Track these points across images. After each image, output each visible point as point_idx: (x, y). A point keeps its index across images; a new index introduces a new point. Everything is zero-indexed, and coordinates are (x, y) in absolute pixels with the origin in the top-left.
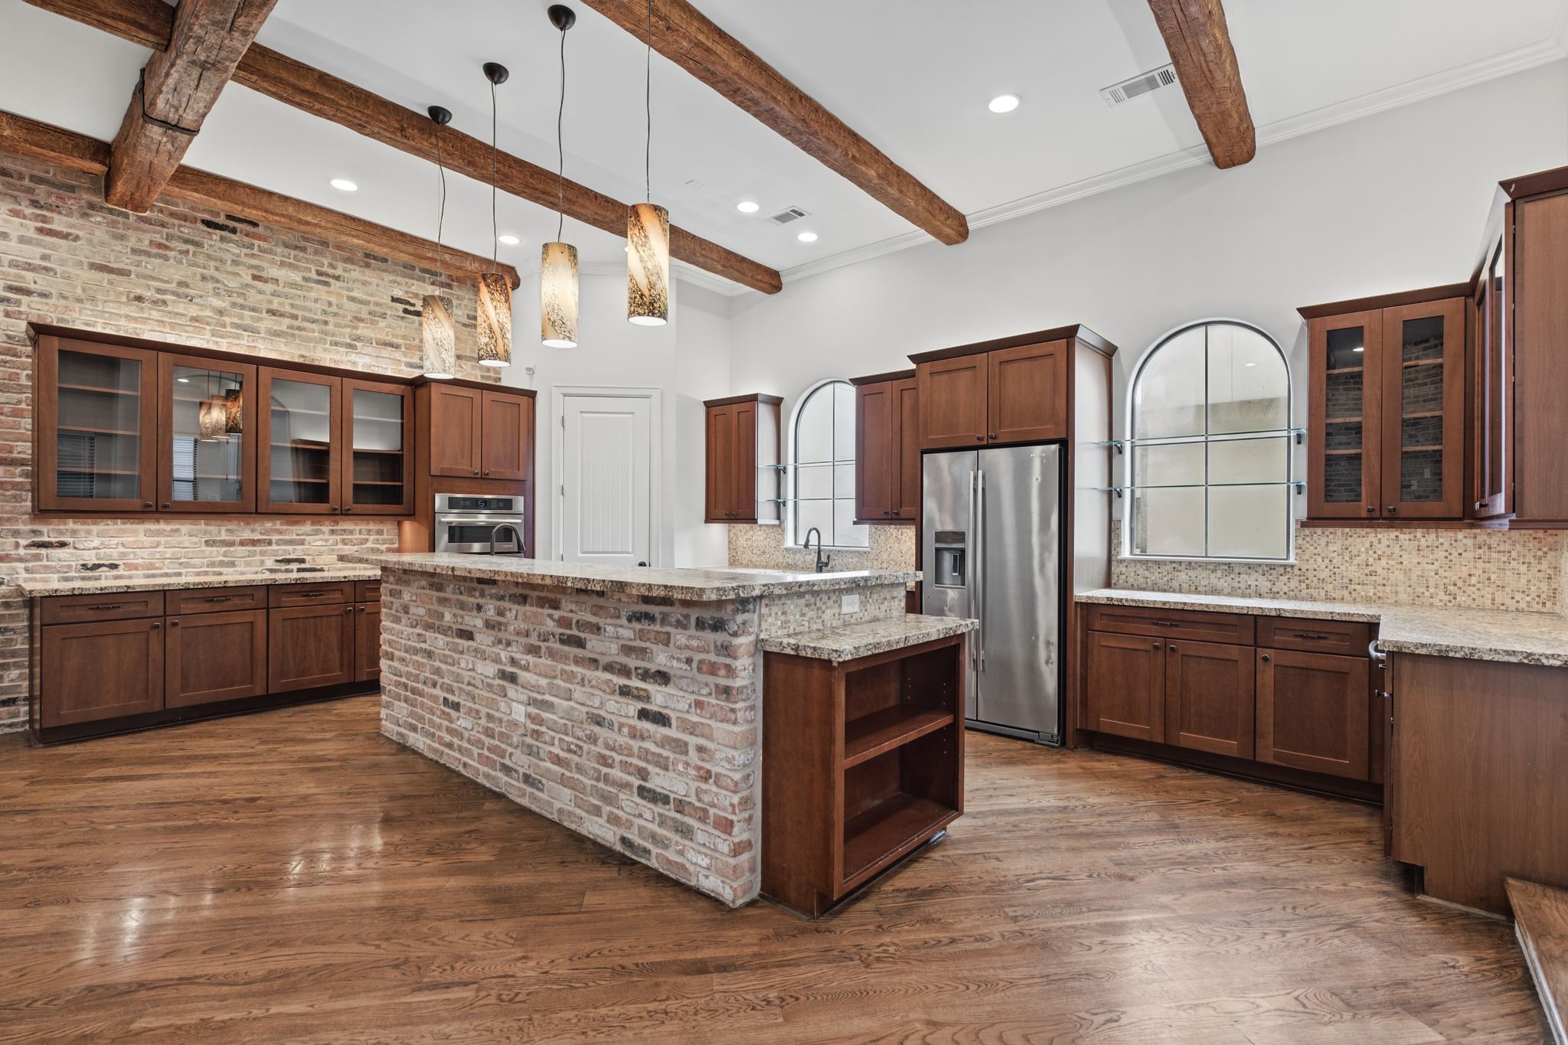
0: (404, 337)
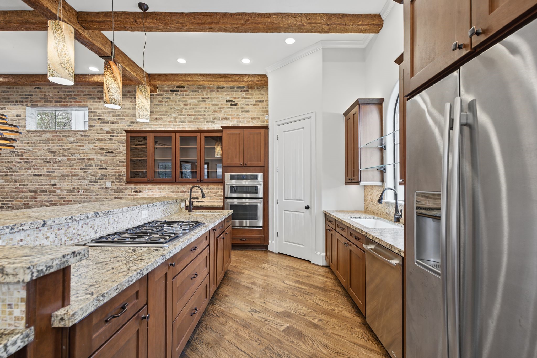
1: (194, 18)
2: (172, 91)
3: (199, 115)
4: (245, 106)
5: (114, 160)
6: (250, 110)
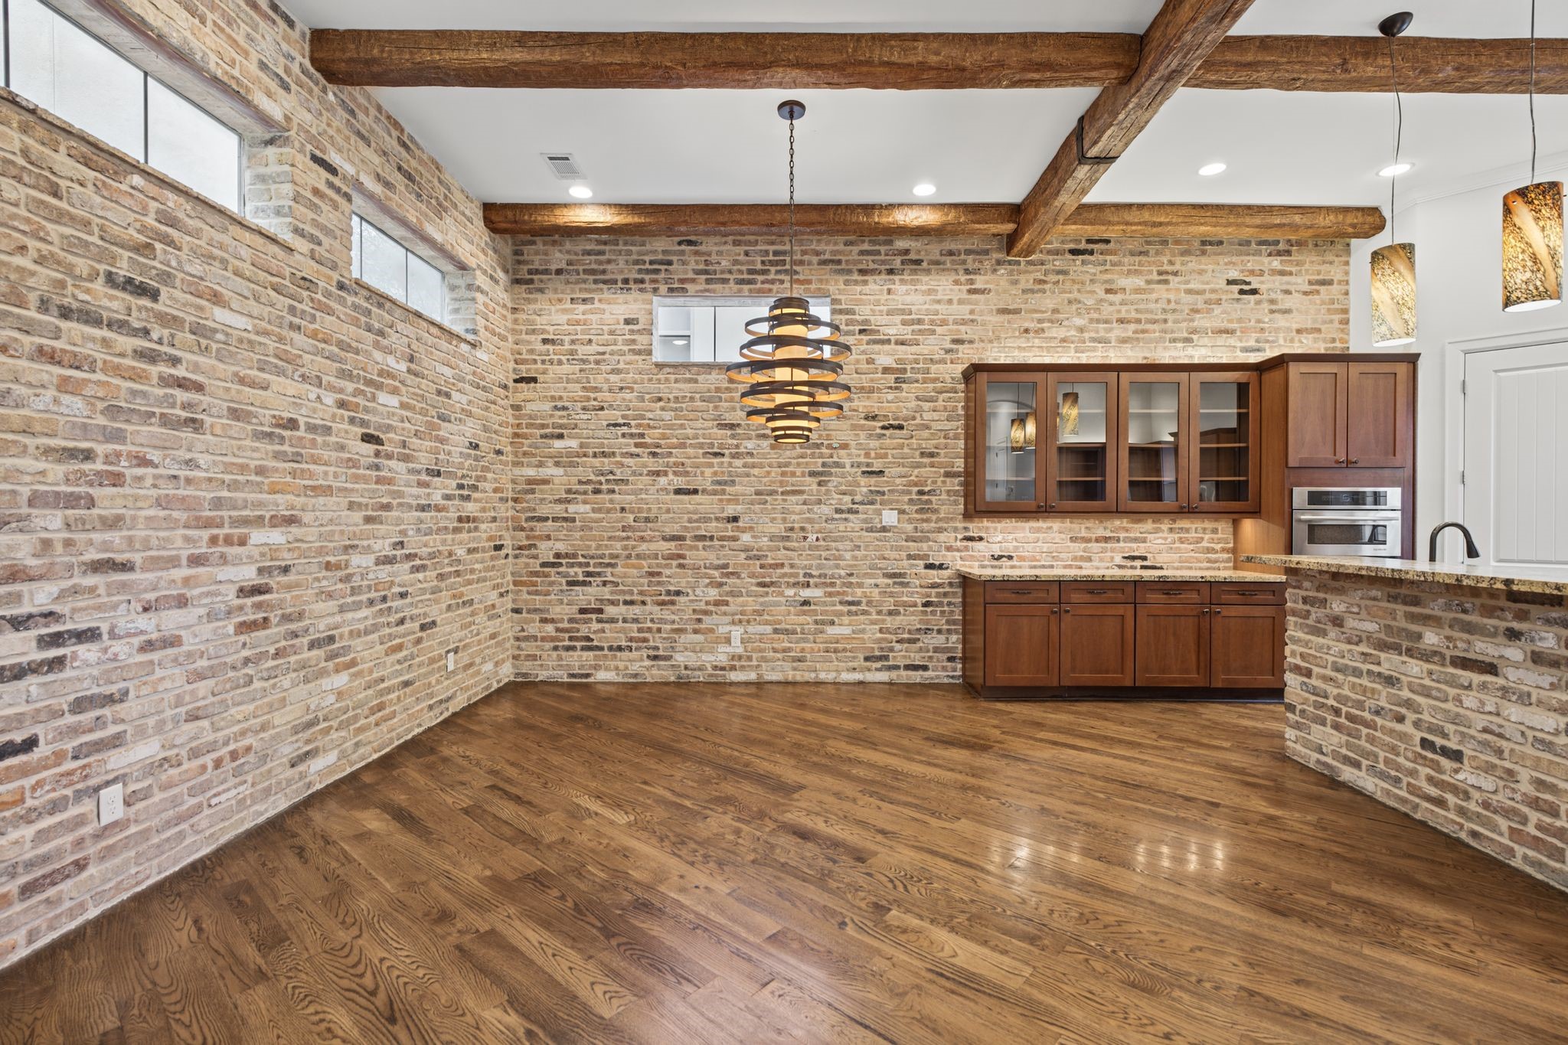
0: (1240, 320)
1: (1508, 55)
2: (1073, 252)
3: (1148, 321)
4: (1280, 296)
5: (906, 450)
6: (1293, 307)
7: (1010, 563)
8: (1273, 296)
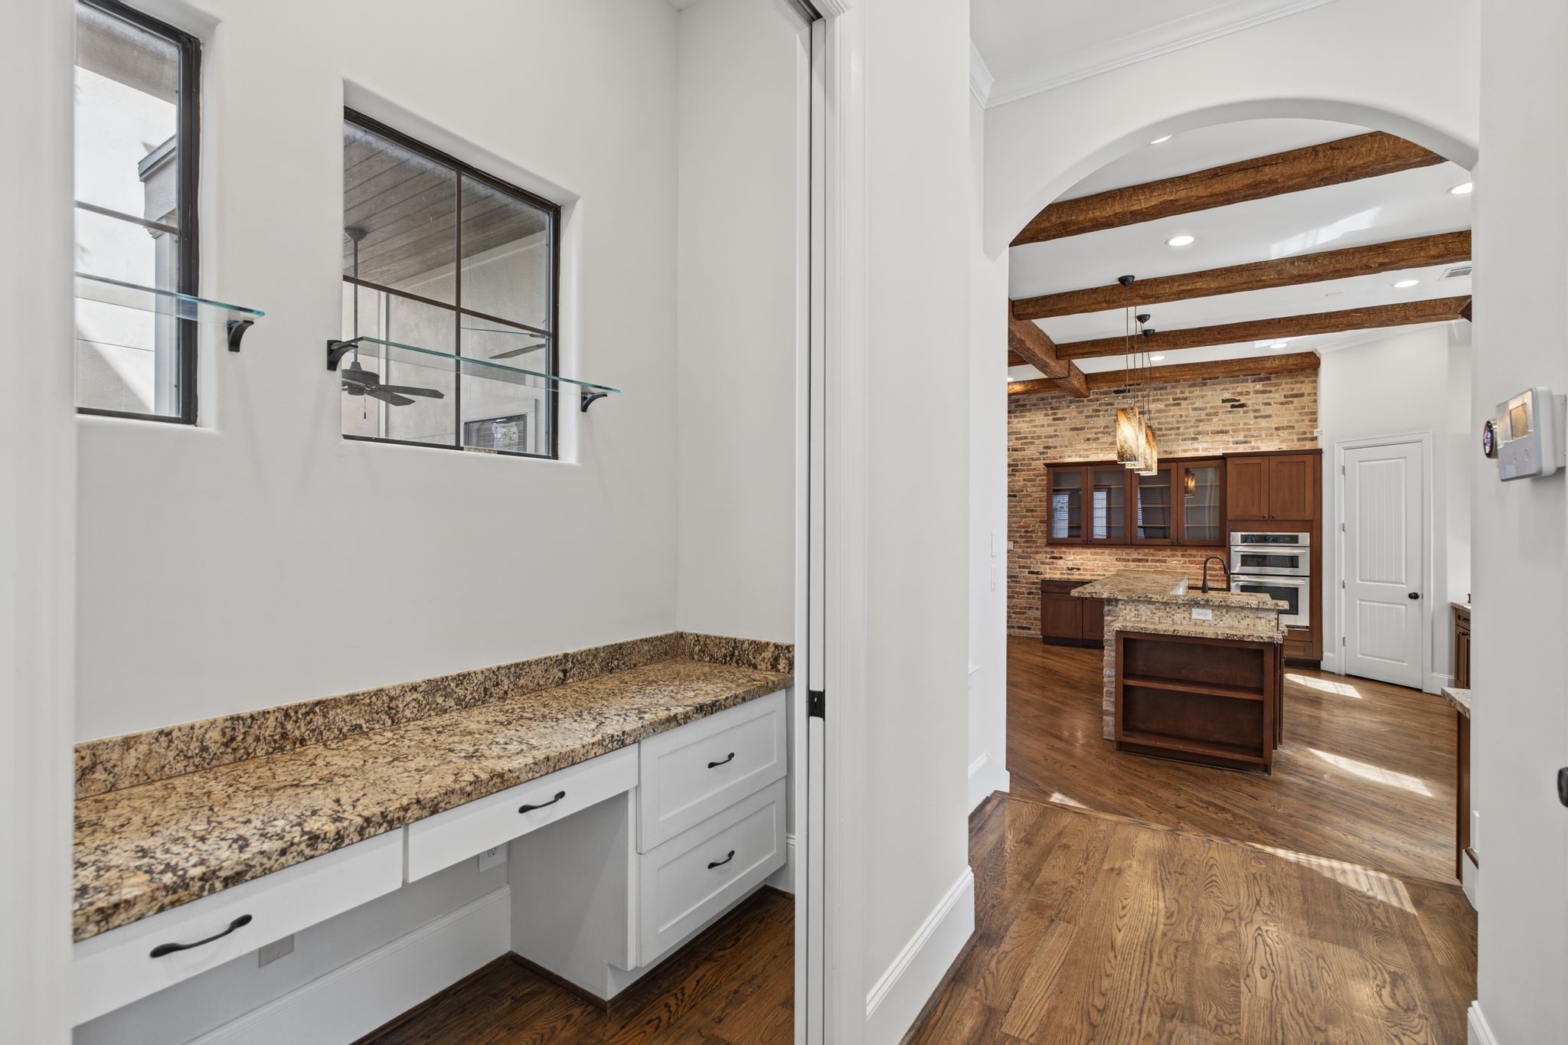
0: (1233, 424)
2: (1116, 392)
3: (1167, 429)
4: (1262, 407)
5: (1018, 508)
6: (1273, 413)
7: (1079, 572)
8: (1257, 407)
